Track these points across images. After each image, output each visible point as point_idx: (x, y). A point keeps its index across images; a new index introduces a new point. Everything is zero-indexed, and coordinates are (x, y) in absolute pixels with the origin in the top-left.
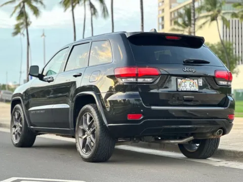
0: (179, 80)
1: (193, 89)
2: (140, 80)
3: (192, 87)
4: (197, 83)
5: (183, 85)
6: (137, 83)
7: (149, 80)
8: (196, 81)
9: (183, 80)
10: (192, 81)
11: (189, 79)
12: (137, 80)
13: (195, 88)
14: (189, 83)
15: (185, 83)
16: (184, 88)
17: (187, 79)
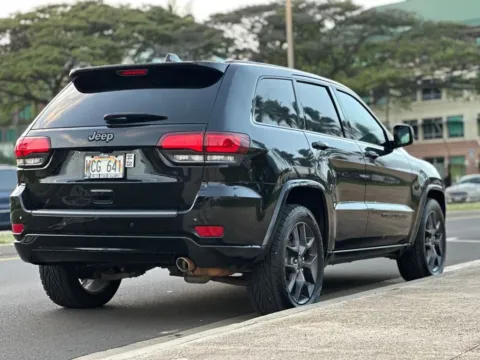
0: (88, 159)
1: (112, 174)
3: (113, 171)
4: (122, 163)
5: (94, 167)
6: (25, 167)
8: (121, 158)
9: (96, 159)
10: (113, 158)
11: (106, 155)
12: (25, 163)
13: (117, 172)
14: (106, 163)
15: (99, 164)
16: (96, 172)
17: (102, 155)
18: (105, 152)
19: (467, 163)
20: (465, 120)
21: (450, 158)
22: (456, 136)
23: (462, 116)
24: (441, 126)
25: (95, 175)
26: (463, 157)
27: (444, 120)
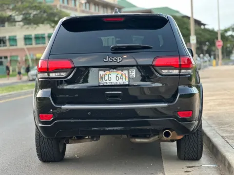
0: (101, 73)
1: (120, 82)
2: (53, 75)
3: (120, 80)
4: (127, 75)
5: (106, 78)
6: (49, 78)
7: (64, 74)
8: (126, 72)
9: (107, 72)
10: (120, 72)
11: (115, 70)
12: (49, 75)
13: (124, 80)
14: (115, 75)
15: (110, 76)
16: (108, 81)
17: (112, 70)
18: (114, 69)
19: (19, 59)
20: (17, 38)
21: (11, 56)
22: (13, 45)
23: (16, 36)
24: (6, 40)
25: (108, 83)
26: (17, 56)
27: (7, 38)
